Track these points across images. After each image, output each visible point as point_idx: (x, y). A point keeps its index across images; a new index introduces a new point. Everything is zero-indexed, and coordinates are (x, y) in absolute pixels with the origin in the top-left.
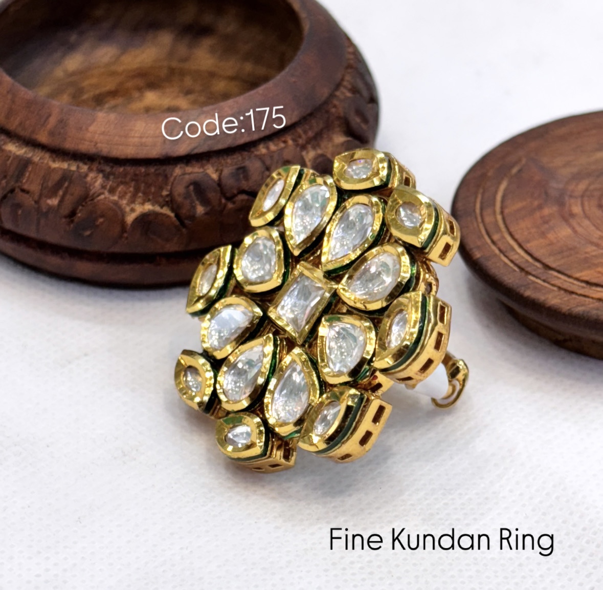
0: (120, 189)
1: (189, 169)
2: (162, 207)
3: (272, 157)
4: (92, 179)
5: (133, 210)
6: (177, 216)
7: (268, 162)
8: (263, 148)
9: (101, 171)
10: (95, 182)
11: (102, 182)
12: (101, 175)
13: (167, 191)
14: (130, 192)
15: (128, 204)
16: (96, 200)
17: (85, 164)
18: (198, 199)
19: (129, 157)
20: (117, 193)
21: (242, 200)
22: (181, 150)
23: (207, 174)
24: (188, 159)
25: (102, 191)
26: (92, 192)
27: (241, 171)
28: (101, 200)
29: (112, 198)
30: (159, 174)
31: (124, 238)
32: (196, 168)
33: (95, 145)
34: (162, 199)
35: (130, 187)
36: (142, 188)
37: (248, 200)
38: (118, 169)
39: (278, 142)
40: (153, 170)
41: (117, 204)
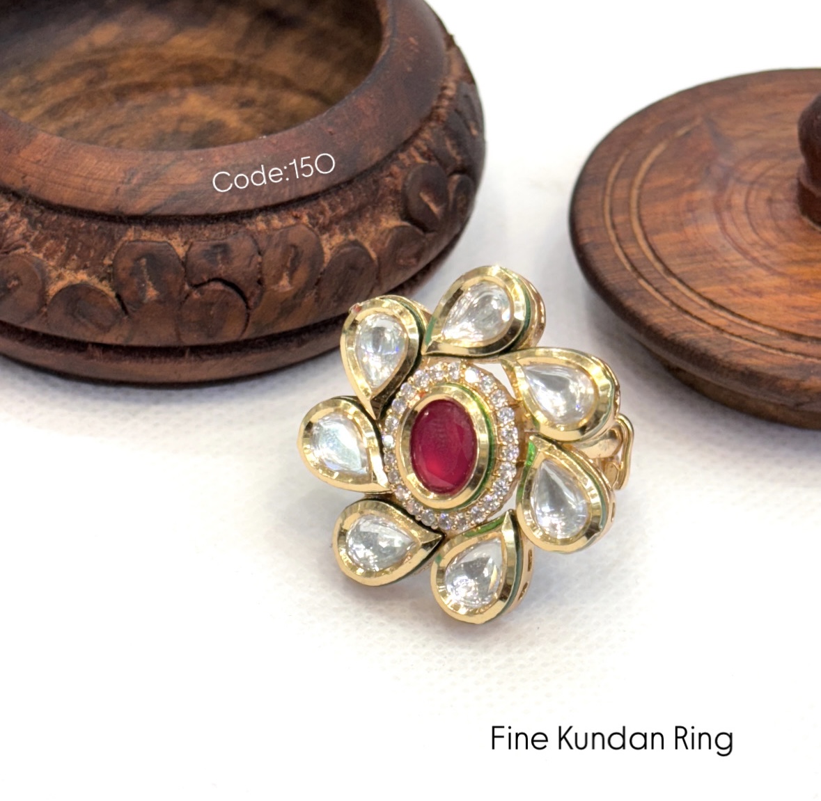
0: (48, 244)
1: (146, 235)
2: (101, 281)
3: (270, 237)
4: (12, 223)
5: (60, 277)
6: (118, 296)
7: (263, 244)
8: (262, 221)
9: (25, 214)
10: (15, 229)
11: (25, 231)
12: (26, 220)
13: (110, 259)
14: (61, 251)
15: (55, 268)
16: (11, 254)
17: (9, 200)
18: (150, 279)
19: (65, 203)
20: (44, 250)
21: (214, 291)
22: (138, 207)
23: (169, 244)
24: (147, 220)
25: (21, 242)
26: (9, 241)
27: (219, 250)
28: (19, 255)
29: (35, 255)
30: (104, 234)
31: (42, 314)
32: (158, 235)
33: (23, 177)
34: (103, 269)
35: (62, 243)
36: (79, 249)
37: (223, 291)
38: (49, 217)
39: (285, 216)
40: (96, 227)
41: (39, 265)
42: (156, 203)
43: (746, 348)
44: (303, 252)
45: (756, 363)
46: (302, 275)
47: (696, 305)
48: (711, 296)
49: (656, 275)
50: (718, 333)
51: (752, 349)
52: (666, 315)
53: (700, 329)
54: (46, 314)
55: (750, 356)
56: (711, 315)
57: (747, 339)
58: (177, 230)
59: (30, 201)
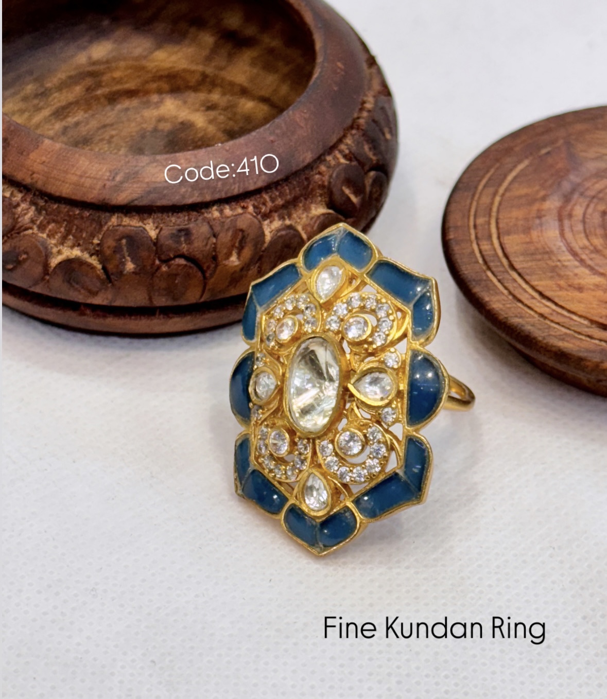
0: (50, 227)
1: (126, 221)
2: (91, 255)
3: (222, 223)
4: (23, 210)
5: (59, 252)
6: (104, 268)
7: (217, 229)
8: (217, 210)
9: (33, 203)
10: (25, 214)
11: (33, 216)
12: (33, 208)
13: (98, 239)
14: (60, 232)
15: (56, 245)
16: (22, 234)
17: (21, 192)
18: (129, 256)
19: (64, 195)
20: (47, 231)
21: (179, 265)
22: (120, 199)
23: (144, 229)
24: (127, 209)
25: (31, 225)
26: (20, 224)
27: (183, 233)
28: (27, 235)
29: (40, 235)
30: (93, 220)
31: (46, 281)
32: (135, 221)
33: (31, 175)
34: (93, 247)
35: (61, 227)
36: (74, 231)
37: (186, 265)
38: (51, 206)
39: (235, 206)
40: (88, 214)
41: (44, 244)
42: (135, 196)
43: (562, 333)
44: (248, 235)
45: (567, 345)
46: (247, 252)
47: (527, 295)
48: (540, 289)
49: (502, 269)
50: (542, 319)
51: (566, 334)
52: (504, 302)
53: (527, 315)
54: (48, 281)
55: (563, 340)
56: (538, 304)
57: (563, 326)
58: (151, 217)
59: (37, 193)
